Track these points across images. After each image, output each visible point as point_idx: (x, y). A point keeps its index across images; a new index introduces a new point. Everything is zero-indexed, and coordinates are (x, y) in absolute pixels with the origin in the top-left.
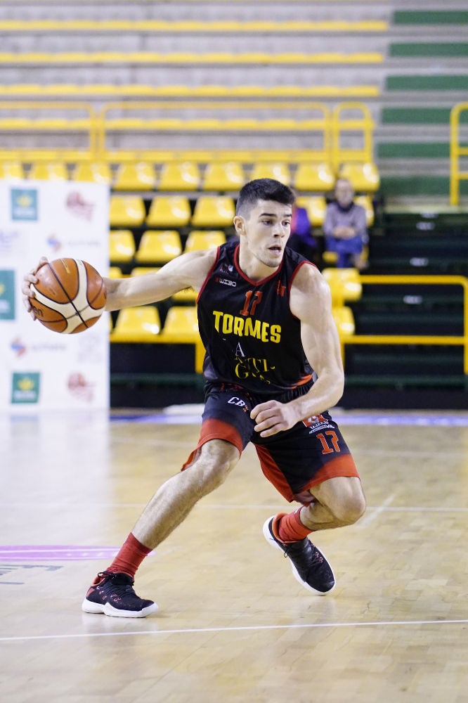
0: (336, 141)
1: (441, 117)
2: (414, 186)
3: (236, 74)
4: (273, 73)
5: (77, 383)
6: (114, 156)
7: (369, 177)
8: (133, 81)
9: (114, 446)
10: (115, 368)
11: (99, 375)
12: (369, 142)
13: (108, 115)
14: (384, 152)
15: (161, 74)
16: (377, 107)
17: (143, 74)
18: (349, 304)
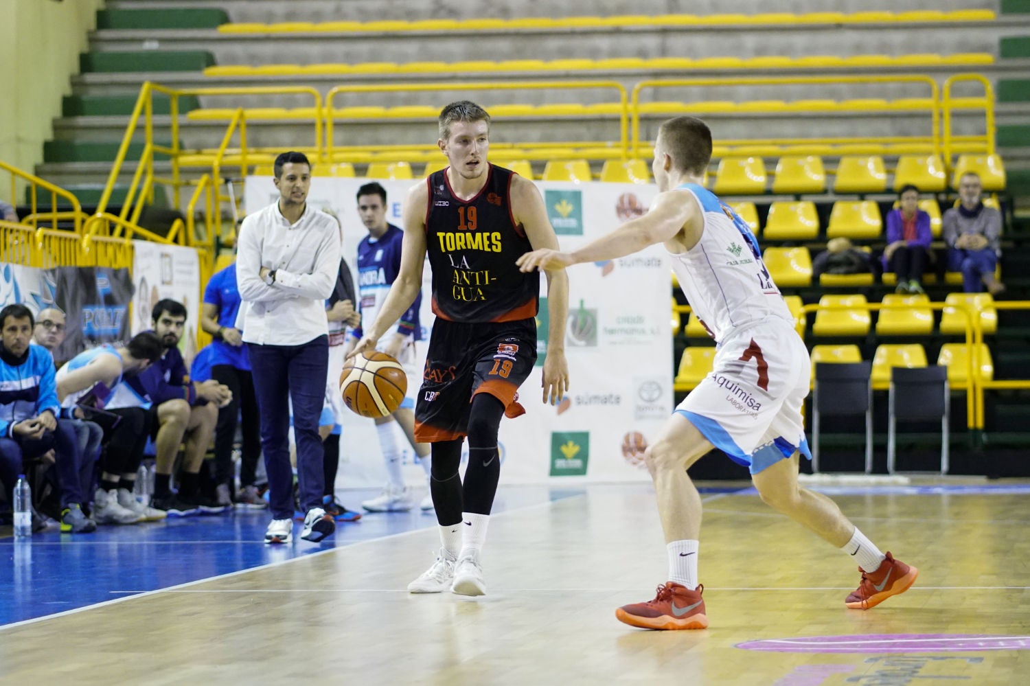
0: (947, 124)
3: (799, 40)
4: (850, 37)
5: (634, 446)
7: (994, 172)
8: (664, 52)
12: (990, 124)
15: (700, 41)
16: (993, 80)
17: (676, 42)
18: (986, 339)
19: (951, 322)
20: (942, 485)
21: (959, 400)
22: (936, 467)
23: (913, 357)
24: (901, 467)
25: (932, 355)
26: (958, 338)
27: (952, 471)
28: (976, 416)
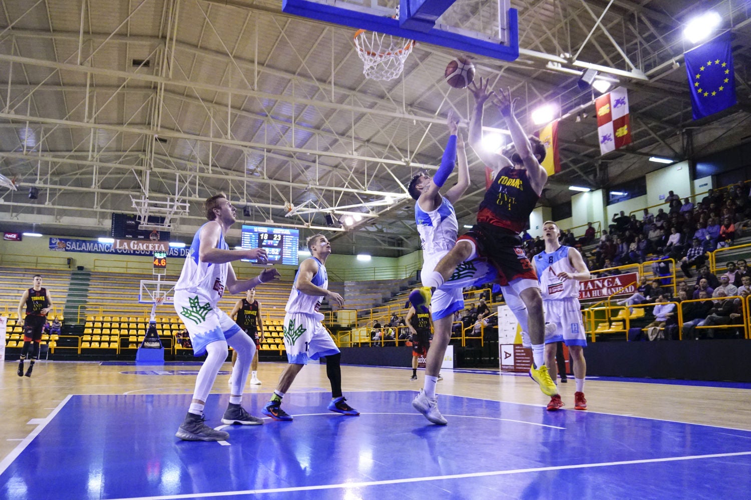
1: (77, 307)
2: (71, 320)
6: (10, 313)
7: (62, 318)
8: (16, 299)
9: (5, 366)
10: (6, 353)
11: (3, 353)
12: (62, 311)
13: (9, 305)
14: (65, 314)
16: (64, 305)
18: (55, 341)
19: (51, 339)
20: (47, 362)
21: (50, 349)
22: (45, 359)
23: (45, 343)
24: (40, 359)
25: (47, 343)
26: (51, 341)
27: (48, 359)
28: (53, 352)
